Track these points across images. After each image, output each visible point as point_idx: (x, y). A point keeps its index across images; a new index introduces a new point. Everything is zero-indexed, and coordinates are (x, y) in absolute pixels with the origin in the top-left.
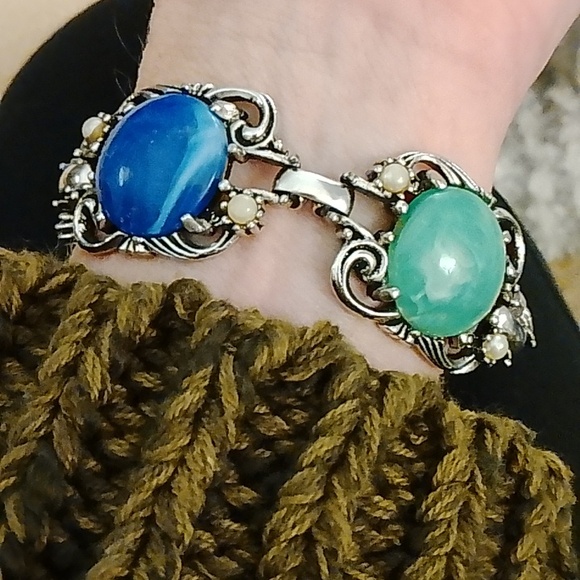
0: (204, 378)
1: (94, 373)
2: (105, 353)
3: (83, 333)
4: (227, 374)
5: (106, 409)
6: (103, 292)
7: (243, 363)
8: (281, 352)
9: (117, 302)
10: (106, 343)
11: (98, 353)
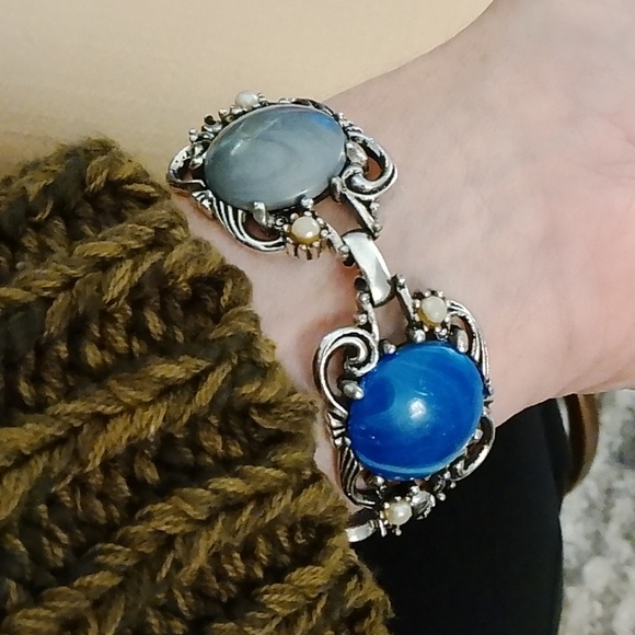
0: (198, 367)
1: (120, 281)
2: (140, 273)
3: (134, 244)
4: (217, 378)
5: (106, 317)
6: (173, 226)
7: (234, 380)
8: (268, 394)
9: (179, 242)
10: (146, 266)
11: (134, 268)
